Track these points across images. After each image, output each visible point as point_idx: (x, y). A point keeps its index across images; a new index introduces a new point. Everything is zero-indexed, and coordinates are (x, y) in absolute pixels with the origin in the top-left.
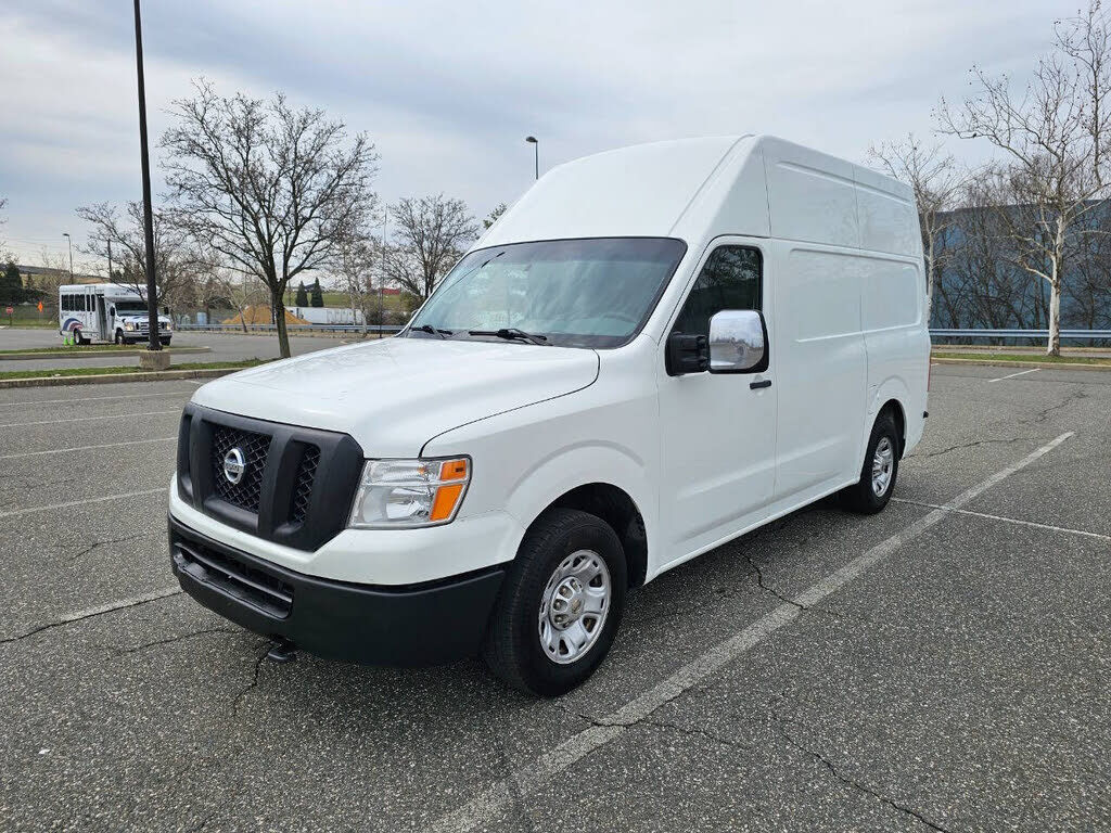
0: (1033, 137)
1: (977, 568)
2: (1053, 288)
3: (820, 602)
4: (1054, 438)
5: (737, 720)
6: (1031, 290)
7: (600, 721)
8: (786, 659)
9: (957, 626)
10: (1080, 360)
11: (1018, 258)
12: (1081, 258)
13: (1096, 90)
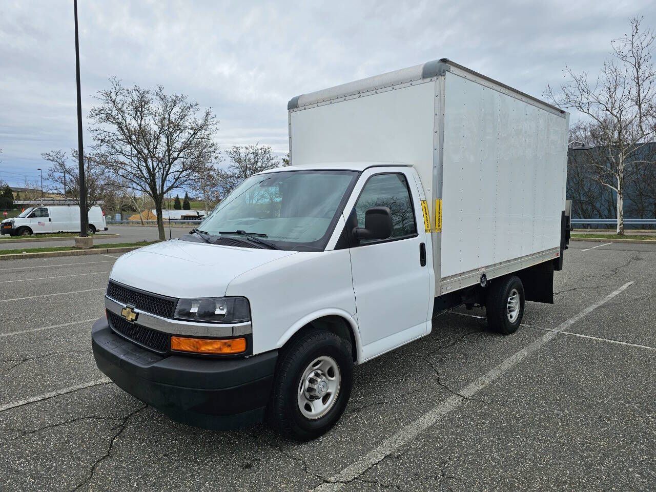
0: (603, 107)
1: (574, 371)
2: (618, 194)
3: (476, 394)
4: (622, 285)
5: (419, 477)
6: (606, 196)
7: (329, 479)
8: (453, 433)
9: (562, 410)
10: (636, 237)
11: (597, 177)
12: (634, 177)
13: (638, 79)
